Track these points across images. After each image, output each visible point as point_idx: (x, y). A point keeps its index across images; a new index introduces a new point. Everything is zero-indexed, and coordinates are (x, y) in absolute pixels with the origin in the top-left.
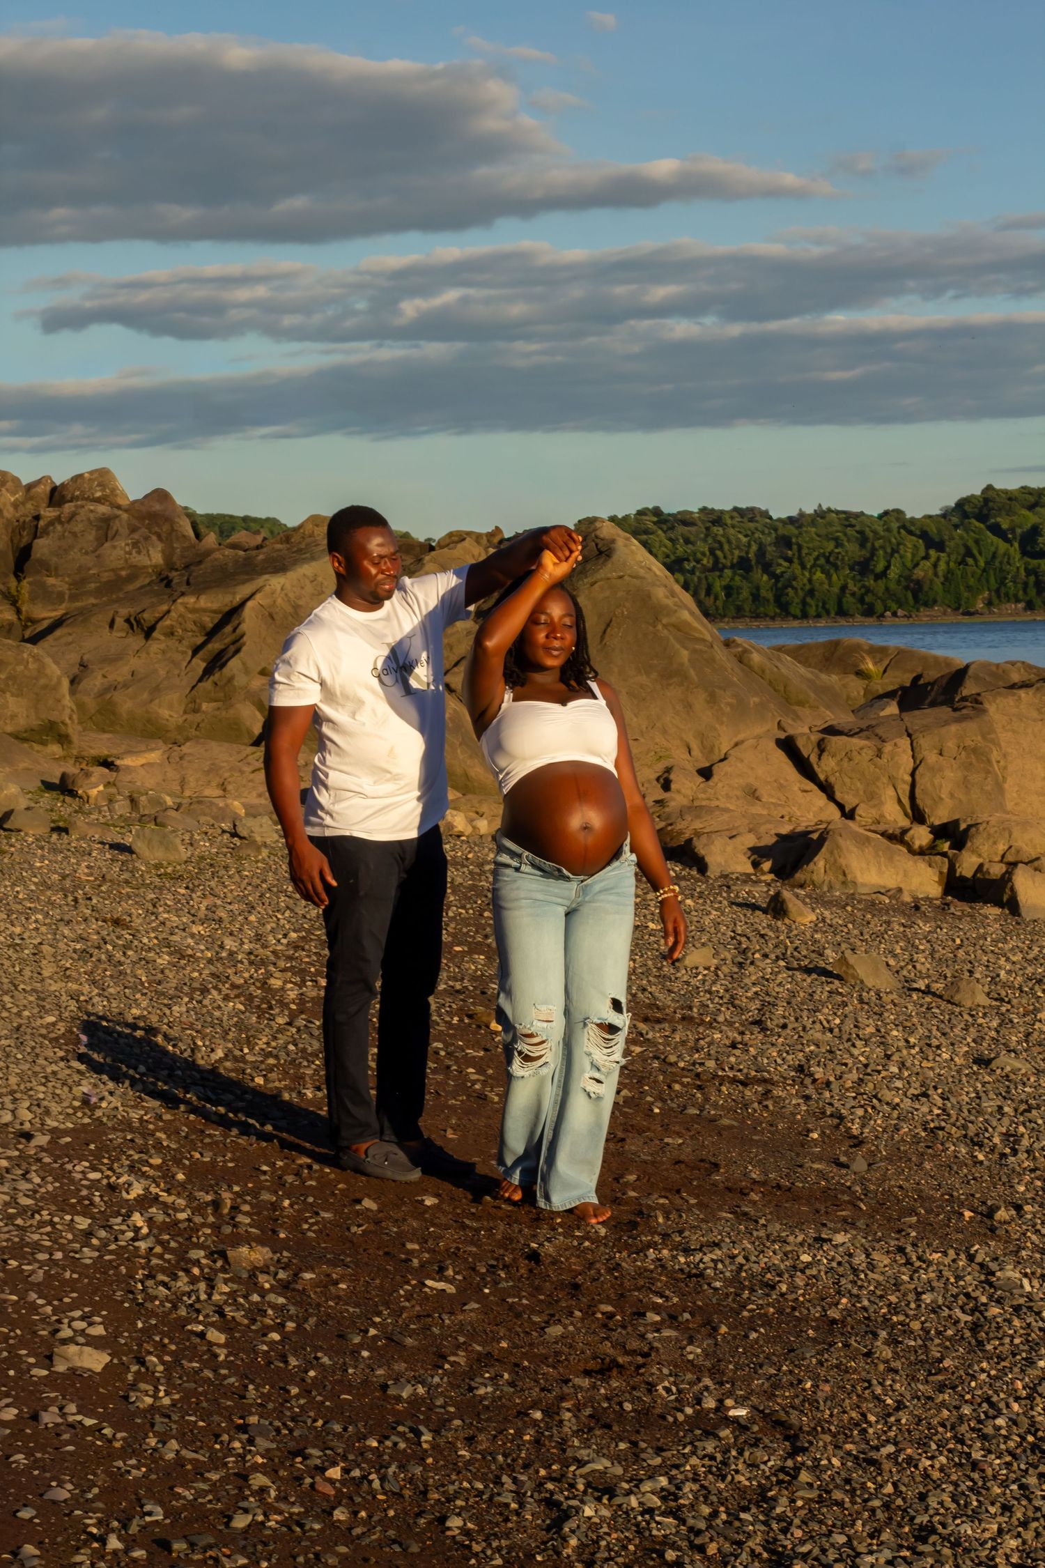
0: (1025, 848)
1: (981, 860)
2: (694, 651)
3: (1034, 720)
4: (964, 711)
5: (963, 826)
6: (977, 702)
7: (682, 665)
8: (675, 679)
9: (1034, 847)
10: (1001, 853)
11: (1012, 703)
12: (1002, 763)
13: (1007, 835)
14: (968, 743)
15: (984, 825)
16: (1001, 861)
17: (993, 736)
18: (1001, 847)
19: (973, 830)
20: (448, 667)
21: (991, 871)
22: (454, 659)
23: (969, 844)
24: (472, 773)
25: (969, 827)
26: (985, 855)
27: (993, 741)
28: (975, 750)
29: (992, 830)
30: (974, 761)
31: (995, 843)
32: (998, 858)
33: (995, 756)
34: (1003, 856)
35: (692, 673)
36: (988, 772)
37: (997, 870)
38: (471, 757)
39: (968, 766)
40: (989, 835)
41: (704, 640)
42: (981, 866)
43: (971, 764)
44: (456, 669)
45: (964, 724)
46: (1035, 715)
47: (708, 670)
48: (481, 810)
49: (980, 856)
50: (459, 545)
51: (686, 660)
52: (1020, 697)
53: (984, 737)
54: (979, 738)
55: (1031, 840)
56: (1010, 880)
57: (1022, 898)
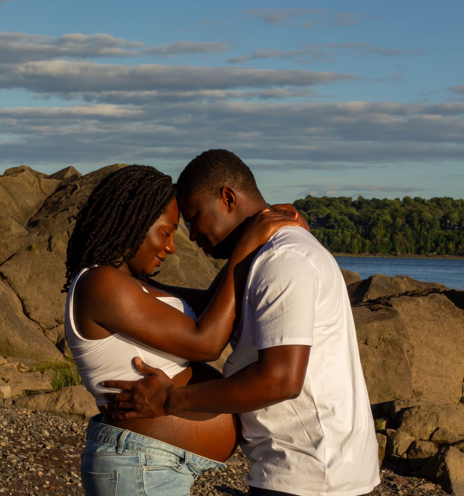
0: (450, 430)
1: (413, 439)
2: (185, 258)
3: (429, 320)
4: (380, 312)
5: (398, 409)
6: (387, 304)
7: (175, 267)
8: (169, 277)
9: (456, 429)
10: (430, 433)
11: (413, 307)
12: (410, 352)
13: (434, 418)
14: (386, 336)
15: (416, 409)
16: (430, 440)
17: (404, 332)
18: (430, 429)
19: (407, 413)
20: (3, 260)
21: (423, 448)
22: (8, 255)
23: (404, 424)
24: (12, 341)
25: (403, 410)
26: (417, 434)
27: (404, 335)
28: (392, 342)
29: (423, 414)
30: (391, 350)
31: (425, 425)
32: (427, 437)
33: (405, 347)
34: (431, 436)
35: (182, 273)
36: (401, 359)
37: (429, 449)
38: (12, 329)
39: (386, 354)
40: (420, 419)
41: (192, 250)
42: (413, 444)
43: (388, 352)
44: (9, 262)
45: (383, 322)
46: (430, 316)
47: (193, 272)
48: (7, 378)
49: (412, 435)
50: (19, 174)
51: (178, 264)
52: (419, 303)
53: (398, 332)
54: (395, 333)
55: (454, 424)
56: (443, 460)
57: (453, 476)
